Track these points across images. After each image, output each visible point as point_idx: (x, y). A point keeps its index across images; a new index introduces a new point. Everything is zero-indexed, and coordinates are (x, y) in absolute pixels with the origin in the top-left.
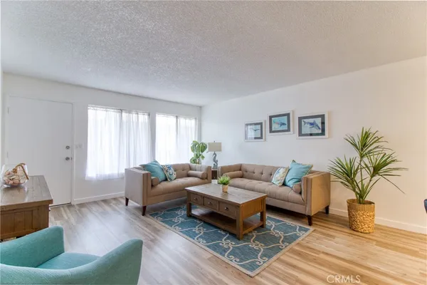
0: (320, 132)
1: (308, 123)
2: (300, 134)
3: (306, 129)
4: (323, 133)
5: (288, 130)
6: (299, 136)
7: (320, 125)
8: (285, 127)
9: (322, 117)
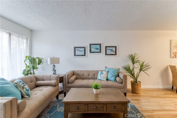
0: (114, 53)
1: (110, 49)
2: (106, 54)
3: (109, 52)
4: (116, 54)
5: (100, 52)
6: (105, 55)
7: (115, 51)
8: (99, 51)
9: (116, 47)
